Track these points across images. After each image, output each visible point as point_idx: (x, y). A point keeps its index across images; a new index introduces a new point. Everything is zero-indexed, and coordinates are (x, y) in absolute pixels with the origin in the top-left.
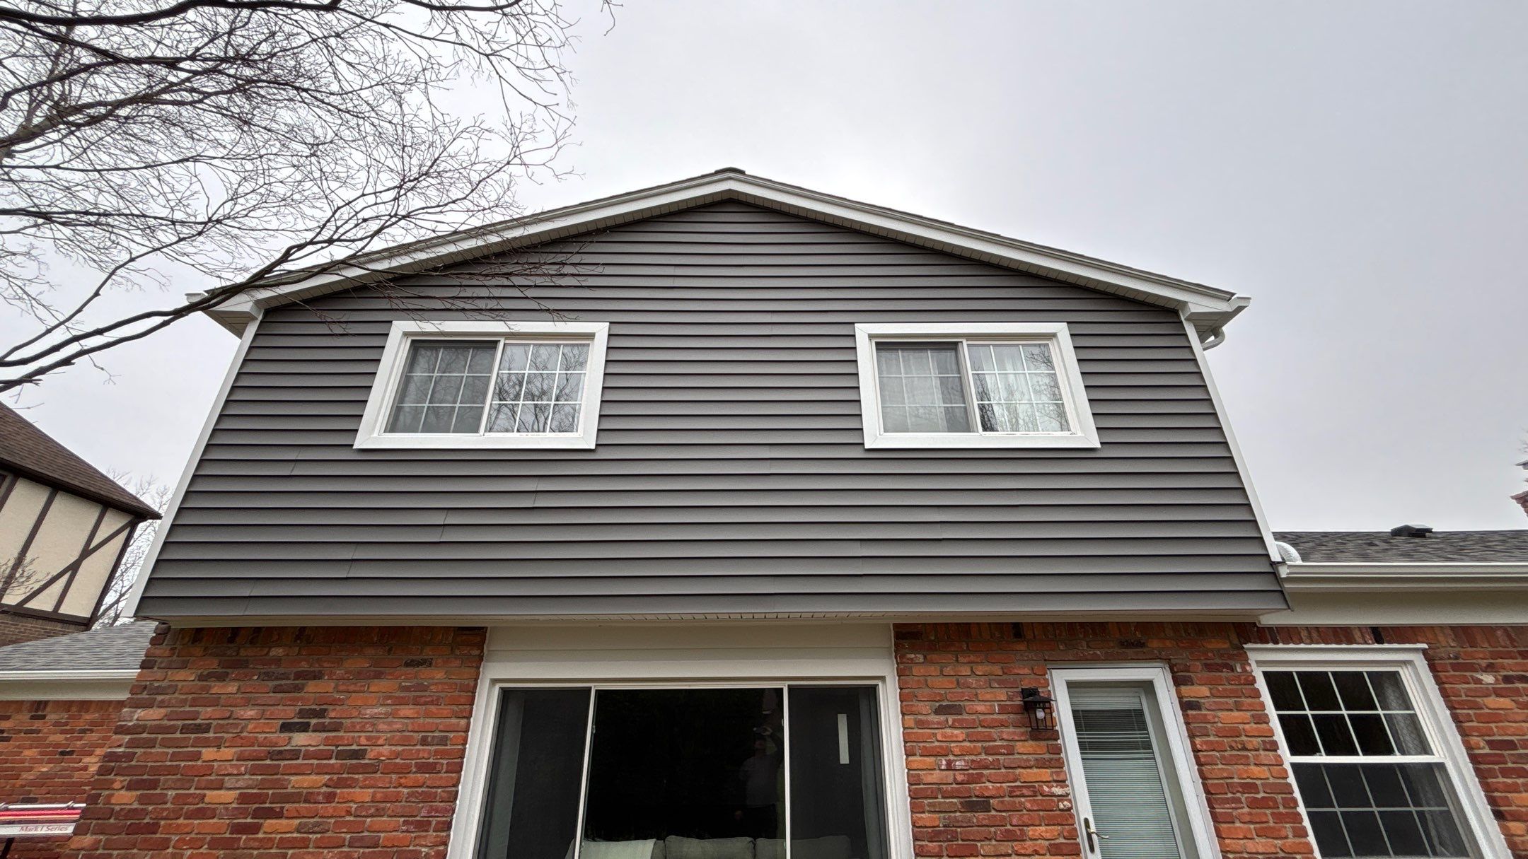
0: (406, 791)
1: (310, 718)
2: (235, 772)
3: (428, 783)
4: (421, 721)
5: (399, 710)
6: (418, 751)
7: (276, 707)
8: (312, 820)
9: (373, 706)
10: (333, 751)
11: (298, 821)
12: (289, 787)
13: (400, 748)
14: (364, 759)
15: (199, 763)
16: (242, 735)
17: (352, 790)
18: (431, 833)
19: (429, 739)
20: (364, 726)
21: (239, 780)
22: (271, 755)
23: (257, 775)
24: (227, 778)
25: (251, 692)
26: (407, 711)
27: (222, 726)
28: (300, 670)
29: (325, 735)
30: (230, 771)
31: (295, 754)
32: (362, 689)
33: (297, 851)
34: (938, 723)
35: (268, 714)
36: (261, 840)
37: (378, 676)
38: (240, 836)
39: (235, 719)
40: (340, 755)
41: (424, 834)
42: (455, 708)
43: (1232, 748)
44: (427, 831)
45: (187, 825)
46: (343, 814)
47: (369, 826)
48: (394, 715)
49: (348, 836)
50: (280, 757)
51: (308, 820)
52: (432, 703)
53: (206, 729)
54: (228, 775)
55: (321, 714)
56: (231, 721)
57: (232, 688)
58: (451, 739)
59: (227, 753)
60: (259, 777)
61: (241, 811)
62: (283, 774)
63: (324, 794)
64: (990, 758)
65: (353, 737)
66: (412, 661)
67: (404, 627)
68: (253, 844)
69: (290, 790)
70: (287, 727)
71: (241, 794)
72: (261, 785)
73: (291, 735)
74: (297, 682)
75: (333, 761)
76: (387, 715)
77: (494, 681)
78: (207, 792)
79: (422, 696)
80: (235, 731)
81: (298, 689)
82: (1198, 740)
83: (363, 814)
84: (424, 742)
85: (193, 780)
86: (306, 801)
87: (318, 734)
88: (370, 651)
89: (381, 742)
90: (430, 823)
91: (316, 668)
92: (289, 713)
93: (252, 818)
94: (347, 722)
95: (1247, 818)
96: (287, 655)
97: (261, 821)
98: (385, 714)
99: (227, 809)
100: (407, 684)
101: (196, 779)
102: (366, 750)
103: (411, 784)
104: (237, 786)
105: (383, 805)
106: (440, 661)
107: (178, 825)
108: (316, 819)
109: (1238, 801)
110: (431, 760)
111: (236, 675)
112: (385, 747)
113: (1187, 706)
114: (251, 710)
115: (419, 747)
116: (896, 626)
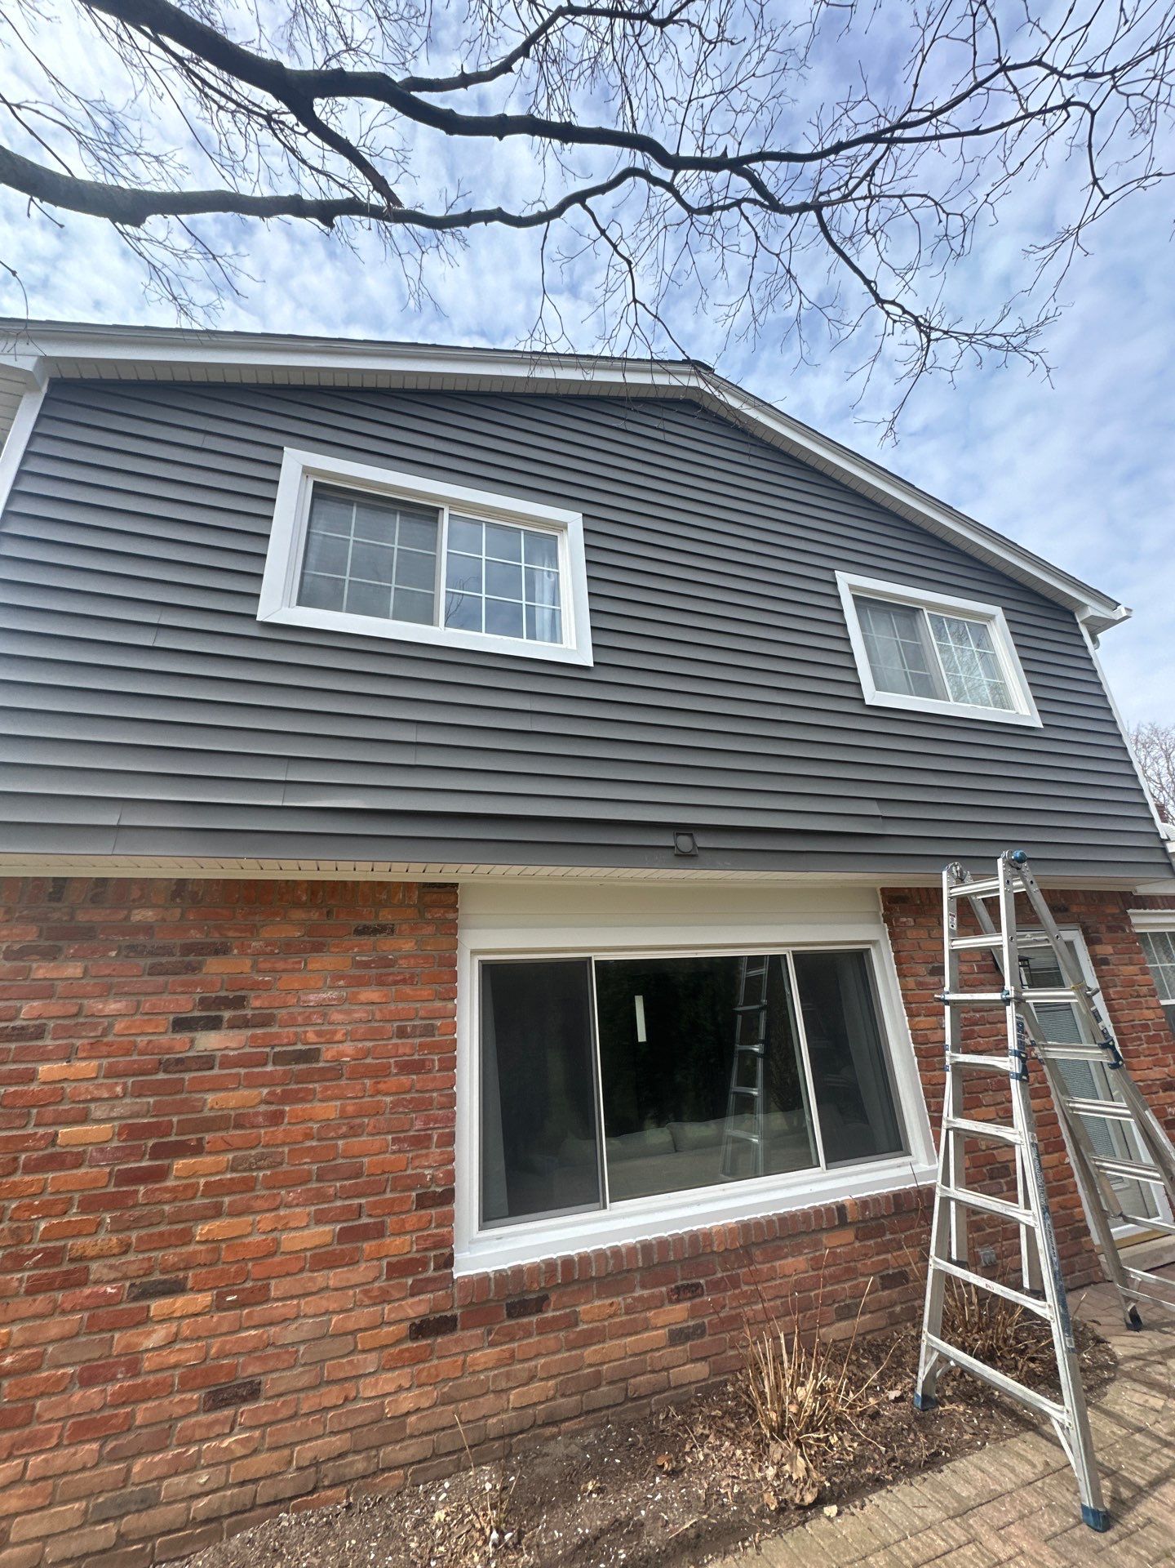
0: (388, 1099)
1: (219, 1010)
2: (106, 1095)
3: (418, 1086)
4: (392, 1007)
5: (358, 993)
6: (396, 1045)
7: (159, 997)
8: (253, 1152)
9: (319, 990)
10: (267, 1054)
11: (230, 1156)
12: (206, 1110)
13: (369, 1044)
14: (317, 1061)
15: (34, 1087)
16: (105, 1040)
17: (308, 1106)
18: (433, 1149)
19: (409, 1029)
20: (309, 1017)
21: (112, 1109)
22: (164, 1065)
23: (145, 1096)
24: (92, 1106)
25: (109, 975)
26: (370, 994)
27: (65, 1028)
28: (188, 941)
29: (249, 1032)
30: (97, 1094)
31: (206, 1062)
32: (297, 966)
33: (238, 1197)
34: (934, 984)
35: (147, 1007)
36: (173, 1190)
37: (318, 948)
38: (133, 1188)
39: (87, 1016)
40: (279, 1058)
41: (424, 1152)
42: (436, 987)
43: (1132, 996)
44: (428, 1148)
45: (31, 1184)
46: (301, 1139)
47: (344, 1151)
48: (352, 1000)
49: (315, 1167)
50: (180, 1067)
51: (247, 1153)
52: (404, 981)
53: (39, 1033)
54: (94, 1100)
55: (239, 1002)
56: (81, 1020)
57: (74, 970)
58: (439, 1028)
59: (85, 1067)
60: (151, 1100)
61: (128, 1152)
62: (190, 1092)
63: (265, 1114)
64: (978, 1015)
65: (296, 1034)
66: (365, 927)
67: (345, 883)
68: (158, 1196)
69: (206, 1113)
70: (182, 1024)
71: (122, 1127)
72: (158, 1110)
73: (191, 1035)
74: (187, 959)
75: (269, 1068)
76: (342, 1001)
77: (474, 952)
78: (63, 1130)
79: (390, 974)
80: (92, 1034)
81: (192, 968)
82: (1111, 991)
83: (332, 1134)
84: (402, 1033)
85: (29, 1114)
86: (238, 1126)
87: (236, 1031)
88: (298, 915)
89: (339, 1037)
90: (430, 1137)
91: (216, 937)
92: (185, 1004)
93: (150, 1159)
94: (282, 1013)
95: (1147, 1052)
96: (164, 920)
97: (166, 1162)
98: (338, 999)
99: (102, 1150)
100: (364, 958)
101: (35, 1111)
102: (318, 1050)
103: (394, 1090)
104: (114, 1114)
105: (358, 1121)
106: (404, 927)
107: (15, 1184)
108: (259, 1150)
109: (1140, 1039)
110: (416, 1057)
111: (76, 950)
112: (345, 1044)
113: (1098, 962)
114: (116, 1002)
115: (395, 1041)
116: (883, 890)
